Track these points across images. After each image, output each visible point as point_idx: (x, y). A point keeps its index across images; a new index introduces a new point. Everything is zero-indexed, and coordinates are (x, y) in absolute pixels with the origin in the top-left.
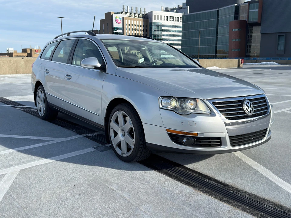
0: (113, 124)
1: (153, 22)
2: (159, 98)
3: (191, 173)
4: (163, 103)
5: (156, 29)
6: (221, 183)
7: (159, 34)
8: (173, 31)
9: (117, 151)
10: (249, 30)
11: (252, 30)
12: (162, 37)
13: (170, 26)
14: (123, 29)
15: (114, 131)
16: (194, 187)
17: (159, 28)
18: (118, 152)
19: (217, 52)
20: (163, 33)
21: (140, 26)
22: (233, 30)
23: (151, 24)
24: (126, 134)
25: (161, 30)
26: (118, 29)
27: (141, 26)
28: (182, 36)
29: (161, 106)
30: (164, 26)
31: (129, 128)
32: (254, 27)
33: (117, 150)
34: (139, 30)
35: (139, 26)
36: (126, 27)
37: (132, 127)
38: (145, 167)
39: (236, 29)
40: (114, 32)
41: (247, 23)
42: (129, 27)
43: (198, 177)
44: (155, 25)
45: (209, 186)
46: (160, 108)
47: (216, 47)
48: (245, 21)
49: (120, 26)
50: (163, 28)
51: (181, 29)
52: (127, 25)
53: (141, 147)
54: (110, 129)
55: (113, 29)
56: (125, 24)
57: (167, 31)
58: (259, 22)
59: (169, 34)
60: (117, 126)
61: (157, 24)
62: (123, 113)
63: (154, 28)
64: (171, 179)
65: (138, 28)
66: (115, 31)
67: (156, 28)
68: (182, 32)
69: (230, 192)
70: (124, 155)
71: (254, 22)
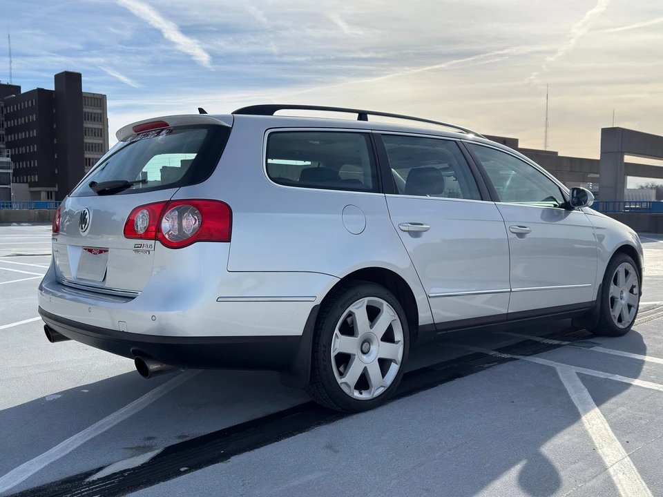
9: (618, 326)
24: (629, 292)
54: (609, 298)
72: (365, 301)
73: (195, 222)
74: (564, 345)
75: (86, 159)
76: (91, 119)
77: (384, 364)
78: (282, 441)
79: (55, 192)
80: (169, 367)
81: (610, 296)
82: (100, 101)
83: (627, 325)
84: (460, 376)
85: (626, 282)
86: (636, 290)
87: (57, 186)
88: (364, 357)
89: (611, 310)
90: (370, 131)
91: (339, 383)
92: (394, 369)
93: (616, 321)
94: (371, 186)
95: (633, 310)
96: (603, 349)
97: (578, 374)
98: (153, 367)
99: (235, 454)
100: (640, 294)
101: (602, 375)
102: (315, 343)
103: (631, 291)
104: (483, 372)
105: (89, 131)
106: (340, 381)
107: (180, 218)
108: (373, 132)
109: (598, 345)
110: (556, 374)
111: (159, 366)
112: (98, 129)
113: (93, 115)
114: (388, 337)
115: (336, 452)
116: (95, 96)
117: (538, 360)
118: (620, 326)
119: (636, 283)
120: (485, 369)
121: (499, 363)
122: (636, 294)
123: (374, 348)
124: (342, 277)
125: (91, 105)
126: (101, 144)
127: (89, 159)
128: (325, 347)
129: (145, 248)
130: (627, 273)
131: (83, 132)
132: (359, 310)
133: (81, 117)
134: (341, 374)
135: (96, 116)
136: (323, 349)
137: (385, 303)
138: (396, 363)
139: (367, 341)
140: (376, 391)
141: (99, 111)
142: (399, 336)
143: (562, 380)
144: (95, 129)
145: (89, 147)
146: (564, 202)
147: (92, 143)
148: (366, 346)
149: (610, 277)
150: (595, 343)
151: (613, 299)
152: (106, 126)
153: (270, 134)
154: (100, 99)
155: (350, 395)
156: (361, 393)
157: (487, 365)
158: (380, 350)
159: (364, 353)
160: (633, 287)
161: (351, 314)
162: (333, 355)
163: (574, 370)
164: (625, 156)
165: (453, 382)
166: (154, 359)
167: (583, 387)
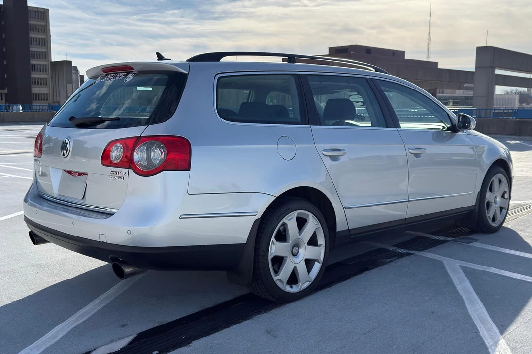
72: (295, 214)
73: (162, 154)
74: (450, 241)
75: (32, 65)
76: (36, 30)
77: (309, 263)
78: (231, 327)
79: (6, 94)
80: (140, 269)
81: (486, 201)
82: (43, 14)
83: (499, 223)
84: (367, 270)
85: (499, 190)
86: (506, 196)
87: (7, 89)
88: (294, 258)
89: (486, 211)
90: (298, 73)
91: (275, 280)
92: (317, 267)
93: (490, 221)
94: (299, 119)
95: (504, 211)
96: (480, 244)
97: (461, 267)
98: (127, 270)
99: (195, 340)
100: (510, 197)
101: (480, 268)
102: (256, 249)
103: (503, 196)
104: (386, 266)
105: (34, 40)
106: (275, 278)
107: (148, 151)
108: (301, 73)
109: (476, 241)
110: (443, 267)
111: (132, 269)
112: (42, 39)
113: (37, 27)
114: (313, 242)
115: (275, 337)
116: (39, 10)
117: (429, 254)
118: (494, 225)
119: (507, 190)
120: (387, 263)
121: (398, 258)
122: (506, 199)
123: (301, 251)
124: (277, 196)
125: (36, 18)
126: (45, 52)
127: (35, 65)
128: (264, 251)
129: (119, 175)
130: (500, 182)
131: (27, 42)
132: (290, 221)
133: (26, 28)
134: (276, 273)
135: (40, 28)
136: (262, 253)
137: (311, 215)
138: (319, 262)
139: (297, 245)
140: (303, 285)
141: (43, 23)
142: (321, 241)
143: (449, 272)
144: (39, 39)
145: (34, 54)
146: (451, 125)
147: (37, 52)
148: (295, 249)
149: (487, 185)
150: (473, 239)
151: (488, 204)
152: (48, 36)
153: (219, 78)
154: (44, 13)
155: (284, 289)
156: (292, 287)
157: (388, 260)
158: (306, 252)
159: (294, 255)
160: (505, 192)
161: (284, 225)
162: (270, 257)
163: (457, 263)
164: (496, 70)
165: (363, 275)
166: (129, 264)
167: (466, 278)
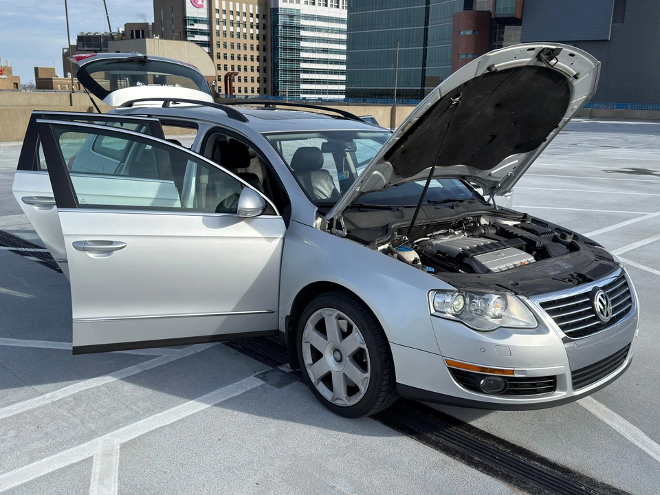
0: (310, 335)
1: (280, 6)
2: (429, 292)
3: (486, 443)
4: (436, 305)
5: (288, 24)
6: (554, 466)
7: (295, 36)
8: (327, 30)
9: (321, 391)
10: (496, 35)
11: (503, 32)
12: (301, 42)
13: (320, 18)
14: (209, 21)
15: (312, 347)
16: (506, 478)
17: (295, 21)
18: (323, 394)
19: (426, 82)
20: (303, 33)
21: (250, 15)
22: (462, 33)
23: (276, 10)
24: (347, 359)
25: (299, 28)
26: (196, 21)
27: (252, 15)
28: (348, 42)
29: (433, 311)
30: (307, 17)
31: (356, 348)
32: (506, 27)
33: (322, 388)
34: (248, 25)
35: (248, 15)
36: (217, 16)
37: (364, 347)
38: (387, 428)
39: (467, 30)
40: (188, 27)
41: (493, 17)
42: (224, 17)
43: (505, 451)
44: (284, 15)
45: (534, 476)
46: (431, 315)
47: (424, 71)
48: (489, 12)
49: (202, 13)
50: (303, 22)
51: (344, 27)
52: (218, 11)
53: (383, 390)
54: (303, 343)
55: (185, 20)
56: (214, 11)
57: (313, 29)
58: (518, 16)
59: (318, 36)
60: (321, 339)
61: (288, 13)
62: (338, 314)
63: (281, 20)
64: (452, 459)
65: (244, 19)
66: (191, 25)
67: (288, 20)
68: (348, 32)
69: (579, 487)
70: (338, 402)
71: (508, 16)
